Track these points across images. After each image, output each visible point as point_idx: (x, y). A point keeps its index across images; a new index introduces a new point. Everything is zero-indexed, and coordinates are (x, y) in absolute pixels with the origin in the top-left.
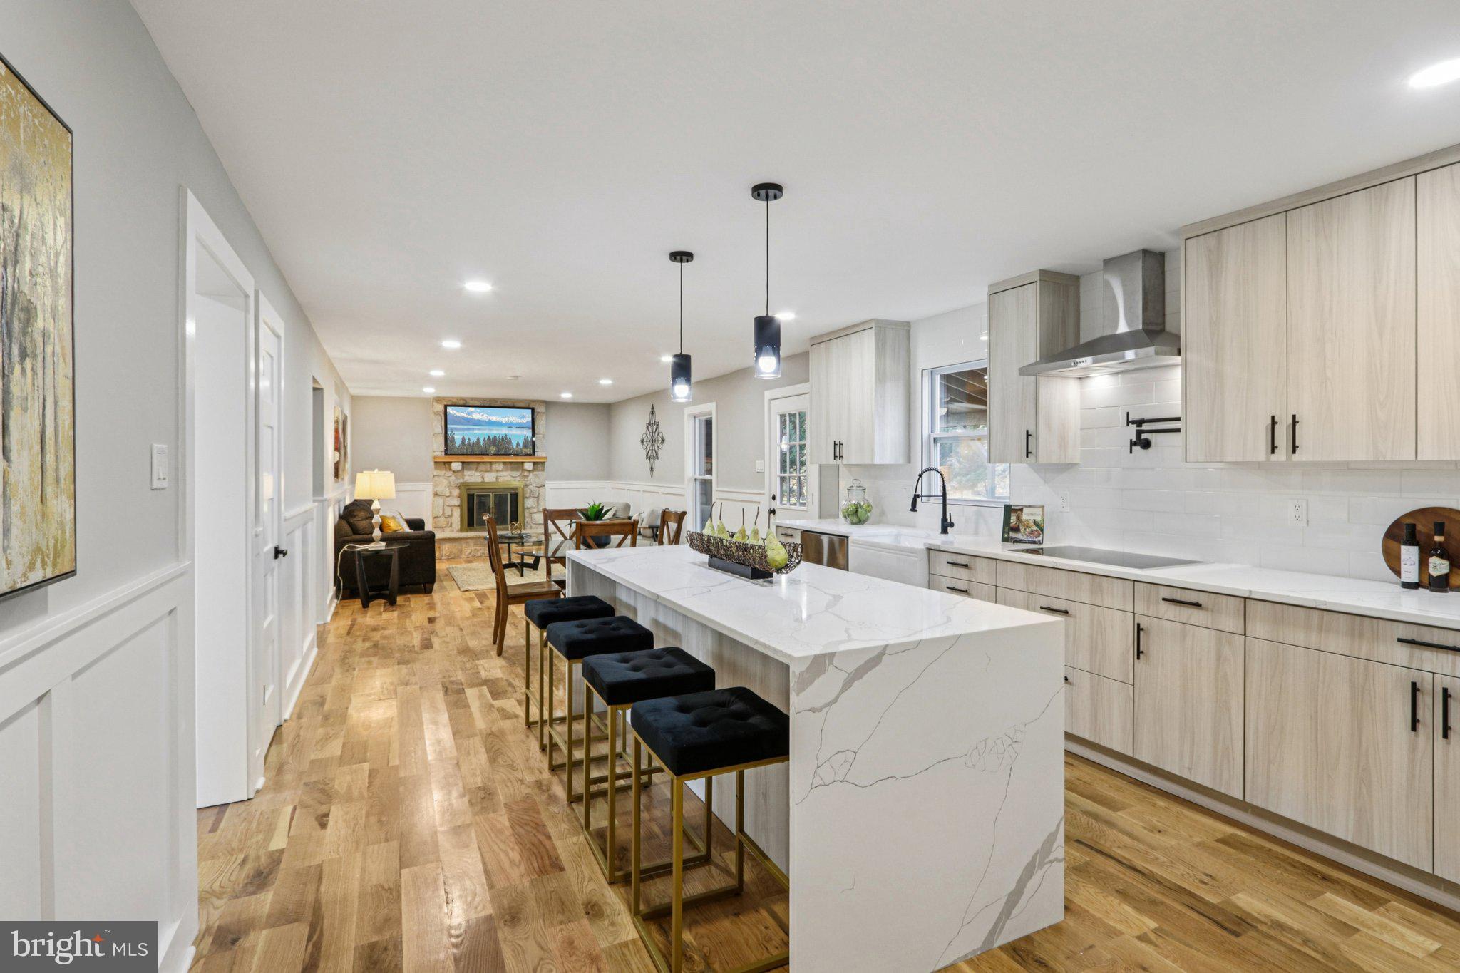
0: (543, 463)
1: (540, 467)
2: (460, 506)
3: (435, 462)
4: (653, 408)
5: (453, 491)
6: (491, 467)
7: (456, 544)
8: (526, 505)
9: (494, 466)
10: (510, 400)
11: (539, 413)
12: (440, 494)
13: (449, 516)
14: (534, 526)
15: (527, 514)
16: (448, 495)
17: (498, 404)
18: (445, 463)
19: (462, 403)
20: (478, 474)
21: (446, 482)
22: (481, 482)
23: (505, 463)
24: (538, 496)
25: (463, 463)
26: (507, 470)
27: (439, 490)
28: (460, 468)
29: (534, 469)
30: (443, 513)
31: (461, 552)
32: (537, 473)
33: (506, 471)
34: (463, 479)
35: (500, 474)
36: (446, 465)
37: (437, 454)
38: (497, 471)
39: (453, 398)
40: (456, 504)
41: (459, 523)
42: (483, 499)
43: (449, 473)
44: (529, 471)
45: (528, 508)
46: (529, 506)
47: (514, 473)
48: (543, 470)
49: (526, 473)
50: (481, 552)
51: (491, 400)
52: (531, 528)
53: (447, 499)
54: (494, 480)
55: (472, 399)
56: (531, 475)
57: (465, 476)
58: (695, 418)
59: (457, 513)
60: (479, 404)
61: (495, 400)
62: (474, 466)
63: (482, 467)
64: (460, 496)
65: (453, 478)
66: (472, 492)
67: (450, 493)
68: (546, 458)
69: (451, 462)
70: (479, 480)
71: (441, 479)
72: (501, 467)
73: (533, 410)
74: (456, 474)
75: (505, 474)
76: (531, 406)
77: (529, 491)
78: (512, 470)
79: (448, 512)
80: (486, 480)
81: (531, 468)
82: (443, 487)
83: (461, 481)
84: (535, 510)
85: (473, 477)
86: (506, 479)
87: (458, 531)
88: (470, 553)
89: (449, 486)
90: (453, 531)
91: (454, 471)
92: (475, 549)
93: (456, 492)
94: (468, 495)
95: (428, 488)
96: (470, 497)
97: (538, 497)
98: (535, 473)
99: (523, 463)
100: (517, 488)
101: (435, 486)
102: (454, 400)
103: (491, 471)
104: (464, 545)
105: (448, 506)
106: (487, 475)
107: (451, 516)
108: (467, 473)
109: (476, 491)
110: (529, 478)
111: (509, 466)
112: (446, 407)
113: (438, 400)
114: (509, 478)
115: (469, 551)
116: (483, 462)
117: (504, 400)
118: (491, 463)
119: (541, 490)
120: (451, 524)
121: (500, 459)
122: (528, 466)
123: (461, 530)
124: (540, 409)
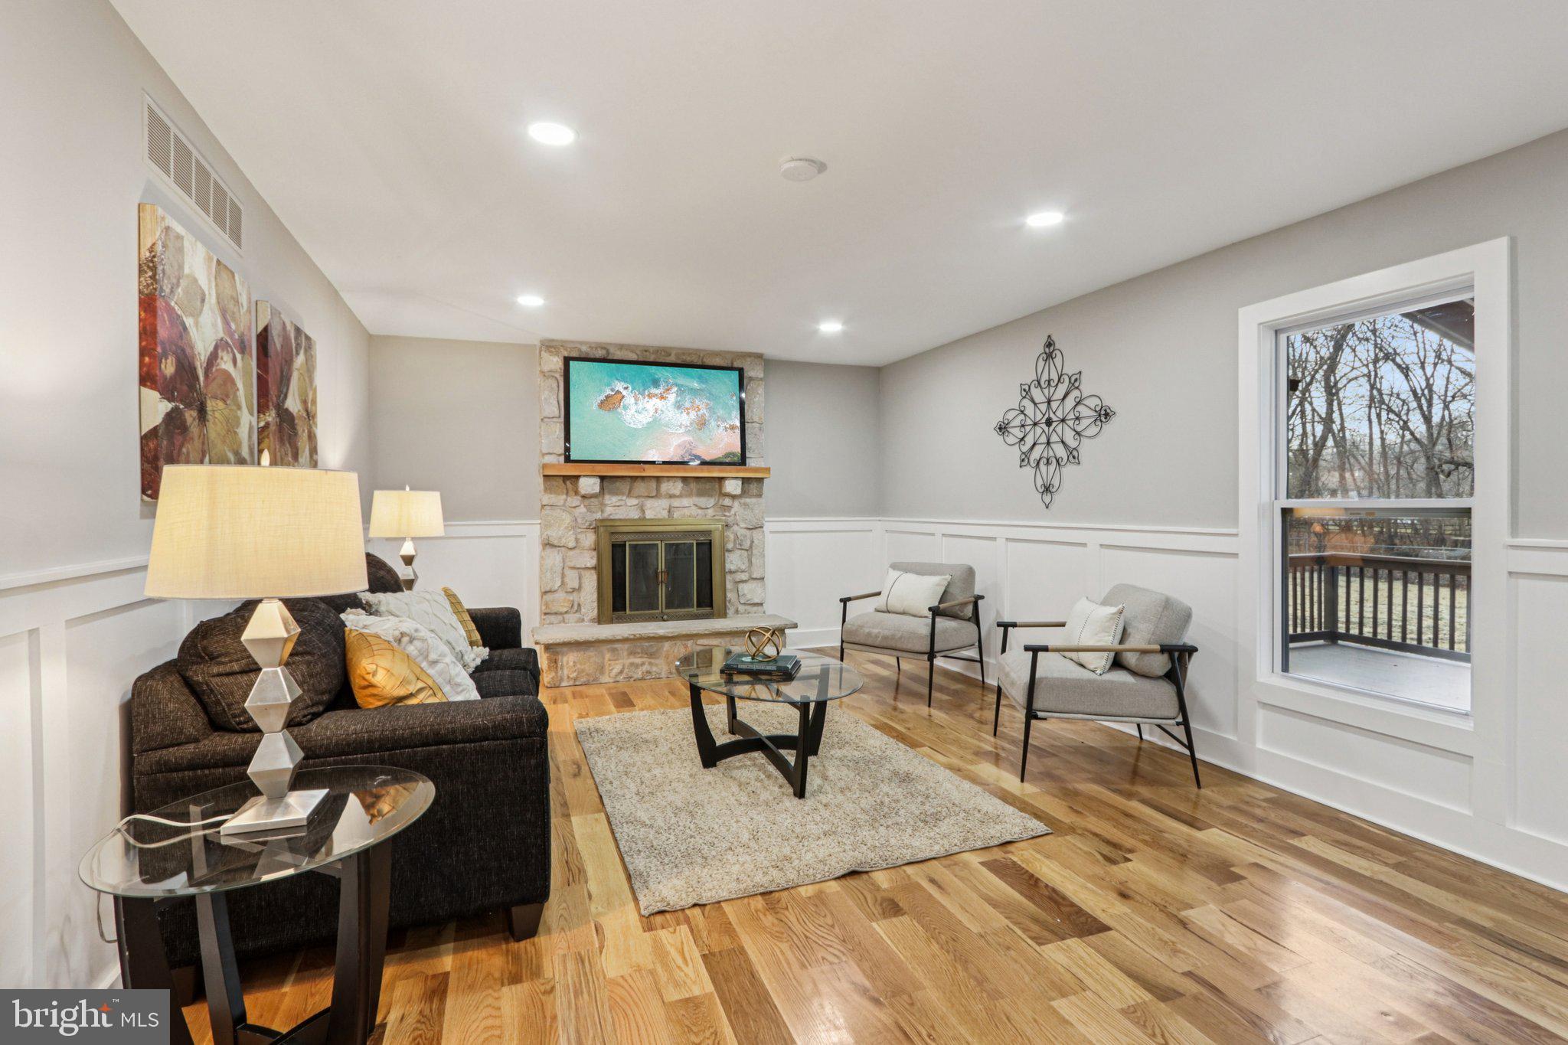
0: (760, 480)
1: (753, 487)
2: (598, 568)
3: (544, 476)
4: (1050, 344)
5: (581, 537)
6: (658, 489)
7: (591, 653)
8: (729, 566)
9: (665, 487)
10: (697, 352)
11: (751, 379)
12: (556, 543)
13: (574, 590)
14: (741, 608)
15: (729, 586)
16: (571, 544)
17: (672, 359)
18: (565, 478)
19: (600, 354)
20: (634, 501)
21: (567, 519)
22: (639, 519)
23: (684, 479)
24: (751, 547)
25: (602, 478)
26: (690, 495)
27: (554, 534)
28: (597, 489)
29: (744, 493)
30: (563, 583)
31: (601, 669)
32: (748, 500)
33: (686, 496)
34: (602, 511)
35: (676, 503)
36: (568, 483)
37: (548, 459)
38: (671, 496)
39: (581, 343)
40: (589, 565)
41: (595, 604)
42: (642, 553)
43: (574, 501)
44: (734, 497)
45: (731, 572)
46: (733, 568)
47: (703, 501)
48: (760, 496)
49: (727, 502)
50: (645, 668)
51: (658, 351)
52: (737, 612)
53: (571, 553)
54: (665, 514)
55: (621, 347)
56: (736, 504)
57: (606, 505)
58: (1276, 332)
59: (590, 582)
60: (634, 357)
61: (666, 351)
62: (625, 486)
63: (640, 488)
64: (597, 548)
65: (583, 509)
66: (620, 539)
67: (577, 540)
68: (768, 470)
69: (578, 477)
70: (635, 514)
71: (557, 513)
72: (677, 487)
73: (741, 371)
74: (587, 502)
75: (686, 502)
76: (736, 365)
77: (732, 537)
78: (701, 493)
79: (572, 581)
80: (649, 514)
81: (738, 491)
82: (562, 533)
83: (598, 516)
84: (744, 576)
85: (622, 508)
86: (686, 512)
87: (592, 621)
88: (621, 672)
89: (574, 526)
90: (583, 620)
91: (584, 497)
92: (632, 664)
93: (589, 539)
94: (614, 546)
95: (531, 532)
96: (618, 549)
97: (749, 550)
98: (743, 500)
99: (721, 479)
100: (709, 532)
101: (546, 526)
102: (584, 348)
103: (658, 496)
104: (608, 656)
105: (573, 568)
106: (649, 503)
107: (579, 589)
108: (611, 500)
109: (630, 537)
110: (733, 511)
111: (693, 485)
112: (567, 361)
113: (549, 346)
114: (694, 511)
115: (617, 668)
116: (643, 478)
117: (685, 351)
118: (658, 479)
119: (756, 534)
120: (579, 605)
121: (678, 470)
122: (733, 487)
123: (600, 620)
124: (754, 371)
